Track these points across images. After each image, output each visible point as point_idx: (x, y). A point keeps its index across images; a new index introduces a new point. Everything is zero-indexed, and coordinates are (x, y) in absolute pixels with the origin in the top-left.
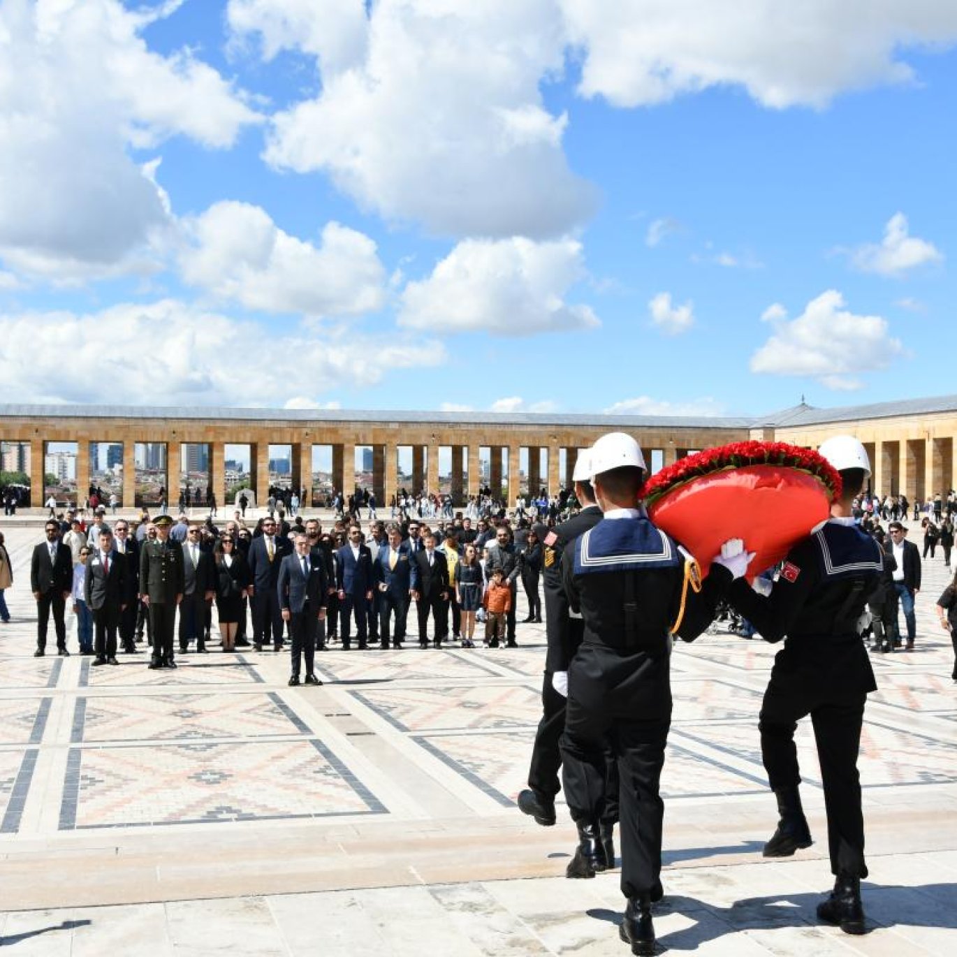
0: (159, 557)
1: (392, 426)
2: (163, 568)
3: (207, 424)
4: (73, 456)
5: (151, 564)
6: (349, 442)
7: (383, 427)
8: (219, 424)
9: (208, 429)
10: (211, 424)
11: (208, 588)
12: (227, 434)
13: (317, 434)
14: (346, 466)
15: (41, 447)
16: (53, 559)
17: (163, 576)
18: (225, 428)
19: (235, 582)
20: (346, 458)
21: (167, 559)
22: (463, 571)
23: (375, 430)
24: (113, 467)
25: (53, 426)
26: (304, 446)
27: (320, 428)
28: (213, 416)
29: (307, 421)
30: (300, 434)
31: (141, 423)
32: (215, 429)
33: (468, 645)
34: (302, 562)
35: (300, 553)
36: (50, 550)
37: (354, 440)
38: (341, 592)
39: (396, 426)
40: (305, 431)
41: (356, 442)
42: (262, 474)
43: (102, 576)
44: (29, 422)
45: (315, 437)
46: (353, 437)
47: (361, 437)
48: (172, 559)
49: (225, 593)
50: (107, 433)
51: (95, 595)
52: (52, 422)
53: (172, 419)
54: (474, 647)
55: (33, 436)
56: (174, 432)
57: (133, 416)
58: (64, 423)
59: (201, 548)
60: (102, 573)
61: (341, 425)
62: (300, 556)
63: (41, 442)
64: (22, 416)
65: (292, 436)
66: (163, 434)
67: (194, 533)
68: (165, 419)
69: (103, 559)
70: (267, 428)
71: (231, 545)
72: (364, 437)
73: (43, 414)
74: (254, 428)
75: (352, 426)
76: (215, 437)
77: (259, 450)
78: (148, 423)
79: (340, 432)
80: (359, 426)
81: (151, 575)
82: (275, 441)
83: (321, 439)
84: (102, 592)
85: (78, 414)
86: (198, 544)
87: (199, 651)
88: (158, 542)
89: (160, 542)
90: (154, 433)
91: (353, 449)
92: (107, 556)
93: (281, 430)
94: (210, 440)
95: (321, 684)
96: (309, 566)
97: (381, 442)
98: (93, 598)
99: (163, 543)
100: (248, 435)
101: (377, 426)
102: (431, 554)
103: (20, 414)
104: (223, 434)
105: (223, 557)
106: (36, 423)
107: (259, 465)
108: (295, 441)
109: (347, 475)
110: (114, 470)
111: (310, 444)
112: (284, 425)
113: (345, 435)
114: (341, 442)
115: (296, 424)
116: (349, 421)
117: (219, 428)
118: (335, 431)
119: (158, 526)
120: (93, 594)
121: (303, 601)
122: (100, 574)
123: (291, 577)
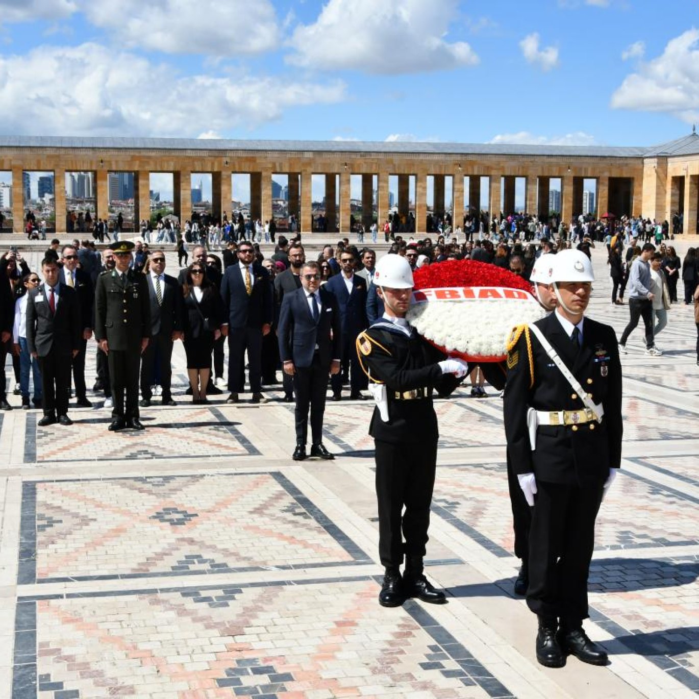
1: (307, 155)
3: (132, 153)
4: (8, 187)
5: (109, 301)
6: (266, 170)
7: (299, 156)
8: (144, 153)
9: (134, 158)
10: (137, 154)
12: (152, 163)
13: (236, 163)
14: (264, 192)
18: (149, 157)
19: (206, 320)
20: (263, 186)
23: (290, 159)
24: (43, 196)
26: (224, 174)
27: (239, 157)
28: (138, 146)
29: (226, 150)
30: (220, 163)
31: (71, 152)
32: (139, 158)
37: (272, 168)
39: (310, 155)
40: (225, 160)
41: (272, 171)
42: (185, 202)
45: (234, 165)
46: (270, 166)
47: (277, 165)
49: (196, 333)
50: (39, 162)
53: (99, 148)
56: (102, 161)
57: (63, 146)
61: (257, 155)
62: (307, 294)
65: (213, 164)
66: (91, 163)
68: (93, 148)
70: (189, 157)
72: (281, 164)
74: (177, 157)
75: (269, 155)
76: (140, 166)
77: (182, 178)
78: (77, 152)
79: (258, 161)
80: (276, 155)
81: (109, 315)
82: (197, 169)
83: (240, 167)
90: (83, 162)
91: (271, 177)
93: (202, 159)
94: (136, 169)
95: (332, 457)
97: (295, 170)
99: (123, 274)
100: (172, 164)
101: (294, 155)
104: (148, 163)
105: (192, 291)
107: (182, 192)
108: (216, 170)
109: (265, 202)
110: (44, 199)
111: (229, 173)
112: (204, 154)
113: (262, 164)
114: (259, 170)
115: (216, 154)
116: (266, 151)
117: (144, 157)
118: (253, 160)
119: (117, 254)
120: (37, 338)
121: (313, 352)
122: (45, 313)
123: (296, 320)
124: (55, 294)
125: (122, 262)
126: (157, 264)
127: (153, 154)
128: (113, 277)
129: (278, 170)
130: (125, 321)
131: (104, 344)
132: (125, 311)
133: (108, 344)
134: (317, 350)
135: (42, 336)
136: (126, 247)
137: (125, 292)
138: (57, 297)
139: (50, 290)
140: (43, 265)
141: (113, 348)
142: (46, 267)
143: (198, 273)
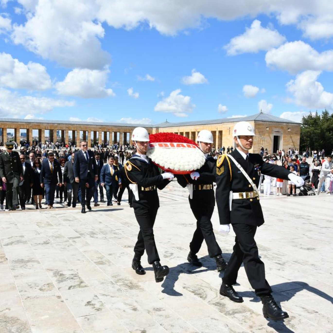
3: (1, 123)
6: (43, 128)
7: (53, 125)
12: (8, 126)
14: (42, 135)
18: (7, 124)
20: (42, 133)
26: (30, 129)
27: (35, 125)
29: (31, 122)
30: (29, 126)
32: (4, 124)
39: (56, 125)
40: (30, 125)
41: (45, 129)
42: (18, 137)
46: (44, 127)
65: (27, 127)
70: (19, 124)
72: (47, 127)
74: (16, 124)
76: (4, 126)
77: (17, 130)
79: (41, 126)
80: (46, 124)
82: (22, 128)
91: (44, 131)
93: (23, 125)
94: (3, 127)
97: (52, 129)
100: (14, 126)
101: (51, 125)
104: (6, 126)
107: (17, 134)
108: (28, 128)
109: (43, 138)
111: (32, 129)
112: (24, 123)
113: (42, 127)
114: (41, 129)
115: (27, 123)
116: (43, 123)
117: (5, 124)
118: (39, 126)
127: (8, 123)
129: (47, 129)
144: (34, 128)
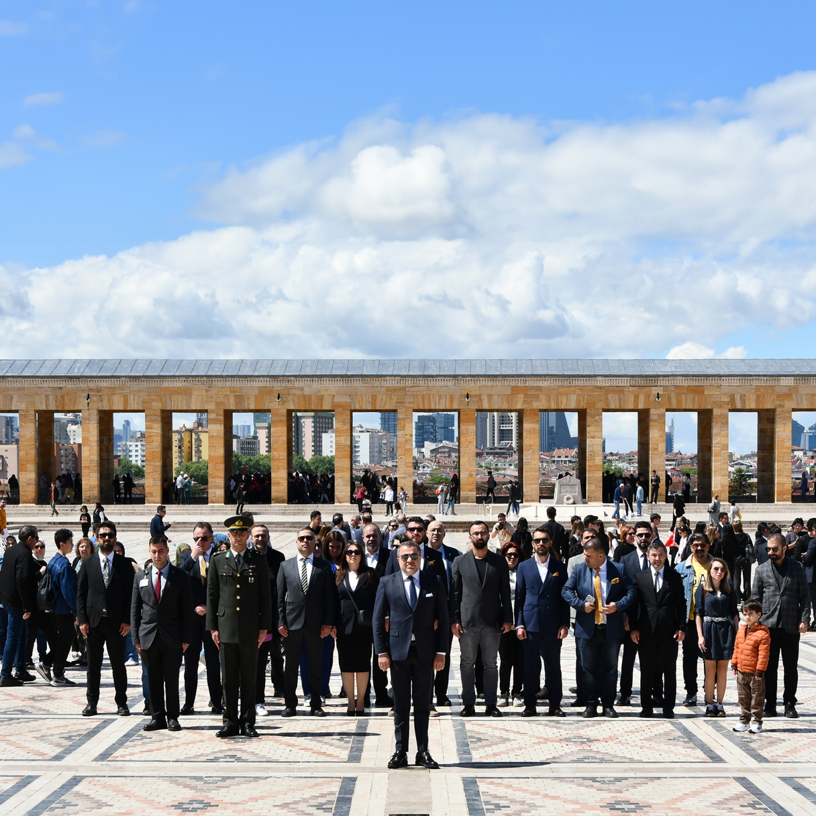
0: (233, 577)
1: (784, 382)
2: (238, 592)
3: (513, 383)
4: (368, 432)
5: (221, 586)
6: (720, 406)
7: (772, 383)
8: (530, 383)
9: (515, 390)
10: (520, 384)
11: (324, 622)
12: (543, 397)
13: (673, 396)
14: (715, 441)
15: (285, 418)
16: (106, 578)
17: (238, 603)
18: (539, 389)
19: (361, 612)
20: (715, 430)
21: (243, 580)
22: (708, 599)
23: (758, 388)
24: (423, 446)
25: (302, 389)
26: (654, 413)
27: (677, 387)
28: (522, 372)
29: (659, 376)
30: (648, 396)
31: (422, 382)
32: (525, 390)
33: (715, 711)
34: (408, 585)
35: (406, 572)
36: (102, 565)
37: (729, 403)
38: (520, 630)
39: (790, 382)
40: (655, 391)
41: (730, 407)
42: (593, 459)
43: (151, 604)
44: (267, 383)
45: (669, 398)
46: (726, 399)
47: (737, 398)
48: (251, 580)
49: (349, 629)
50: (374, 398)
51: (145, 629)
52: (299, 384)
53: (464, 376)
54: (724, 715)
55: (274, 404)
56: (468, 396)
57: (411, 373)
58: (316, 385)
59: (315, 563)
60: (153, 598)
61: (707, 383)
62: (405, 577)
63: (285, 412)
64: (259, 376)
65: (636, 397)
66: (452, 397)
67: (305, 540)
68: (455, 377)
69: (155, 577)
70: (600, 388)
71: (359, 558)
72: (743, 397)
73: (287, 374)
74: (581, 388)
75: (725, 383)
77: (589, 420)
78: (432, 383)
79: (706, 393)
80: (735, 382)
81: (221, 602)
82: (612, 407)
83: (679, 401)
84: (153, 625)
85: (334, 373)
86: (311, 556)
87: (312, 713)
88: (231, 554)
89: (235, 554)
90: (440, 398)
91: (726, 417)
92: (160, 574)
93: (620, 390)
94: (519, 407)
95: (436, 766)
96: (418, 590)
97: (769, 406)
98: (141, 634)
99: (239, 555)
100: (573, 398)
101: (762, 383)
102: (657, 575)
103: (256, 374)
104: (537, 397)
105: (346, 577)
106: (278, 386)
108: (641, 406)
109: (716, 456)
110: (423, 450)
111: (663, 410)
112: (624, 382)
113: (714, 396)
114: (709, 407)
115: (642, 382)
116: (720, 376)
117: (532, 388)
118: (698, 390)
119: (232, 530)
120: (141, 628)
121: (409, 643)
122: (149, 600)
123: (392, 607)
124: (162, 577)
125: (237, 541)
126: (304, 544)
127: (545, 384)
128: (227, 559)
129: (739, 406)
130: (238, 609)
131: (215, 636)
132: (238, 597)
133: (219, 635)
134: (412, 642)
135: (145, 626)
136: (241, 523)
137: (238, 575)
138: (163, 581)
139: (157, 573)
140: (150, 543)
141: (224, 640)
142: (153, 548)
143: (353, 554)
144: (674, 407)
